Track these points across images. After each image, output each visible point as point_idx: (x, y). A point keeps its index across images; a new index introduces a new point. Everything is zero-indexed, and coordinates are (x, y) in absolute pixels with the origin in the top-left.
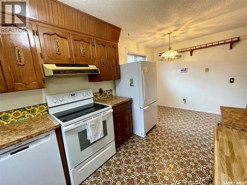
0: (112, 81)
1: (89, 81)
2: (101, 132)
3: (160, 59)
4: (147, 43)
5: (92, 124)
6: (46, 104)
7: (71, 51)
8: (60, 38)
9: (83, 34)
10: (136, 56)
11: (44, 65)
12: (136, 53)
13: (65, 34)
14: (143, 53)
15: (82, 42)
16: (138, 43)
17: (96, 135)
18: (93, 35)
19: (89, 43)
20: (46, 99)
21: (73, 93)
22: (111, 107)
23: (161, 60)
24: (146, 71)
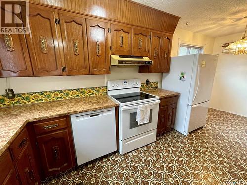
0: (160, 73)
1: (139, 72)
2: (147, 118)
3: (224, 51)
4: (207, 32)
5: (142, 109)
6: (106, 87)
7: (131, 44)
8: (124, 33)
9: (143, 27)
10: (189, 47)
11: (112, 56)
12: (191, 44)
13: (128, 29)
14: (199, 45)
15: (140, 35)
16: (194, 33)
17: (143, 119)
18: (151, 27)
19: (146, 36)
20: (107, 83)
21: (125, 81)
22: (158, 98)
23: (226, 53)
24: (202, 66)
